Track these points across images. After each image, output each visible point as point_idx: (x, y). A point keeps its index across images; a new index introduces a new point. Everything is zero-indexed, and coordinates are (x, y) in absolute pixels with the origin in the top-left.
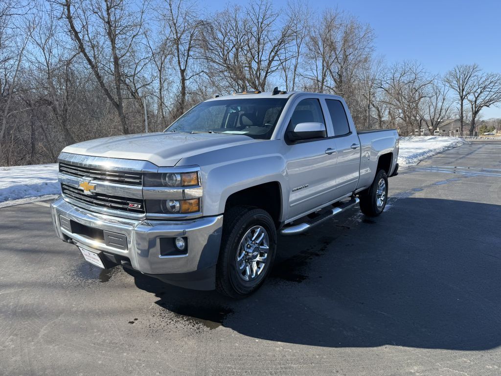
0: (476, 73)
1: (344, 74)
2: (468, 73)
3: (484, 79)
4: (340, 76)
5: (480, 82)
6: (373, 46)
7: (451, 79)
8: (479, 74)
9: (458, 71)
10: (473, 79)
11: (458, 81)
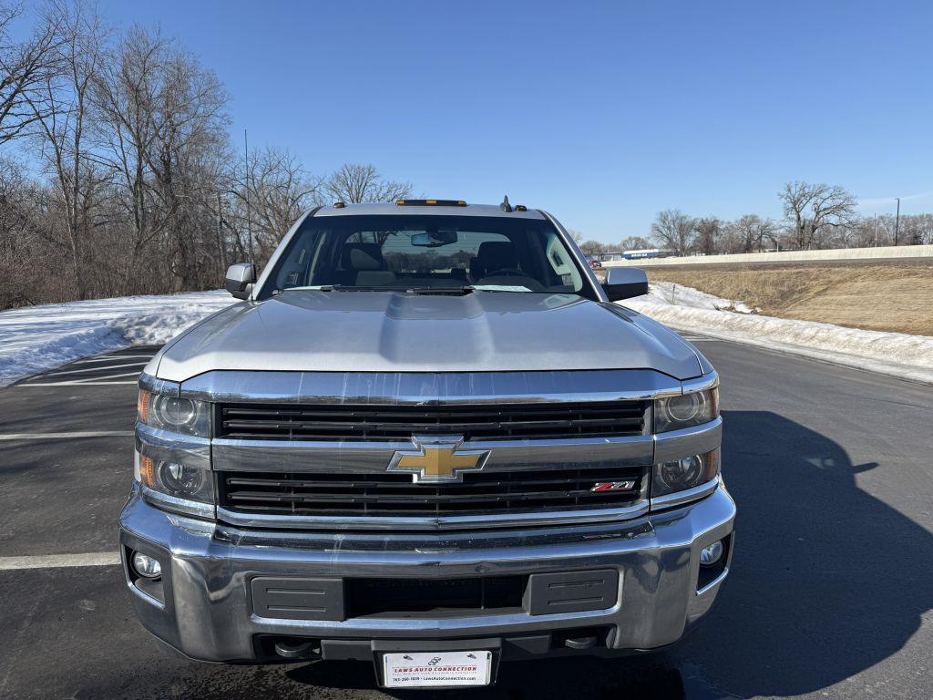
0: (373, 181)
1: (173, 160)
2: (363, 178)
3: (385, 191)
4: (167, 164)
5: (381, 195)
6: (225, 115)
7: (339, 187)
8: (377, 181)
9: (347, 175)
10: (369, 189)
11: (350, 190)
